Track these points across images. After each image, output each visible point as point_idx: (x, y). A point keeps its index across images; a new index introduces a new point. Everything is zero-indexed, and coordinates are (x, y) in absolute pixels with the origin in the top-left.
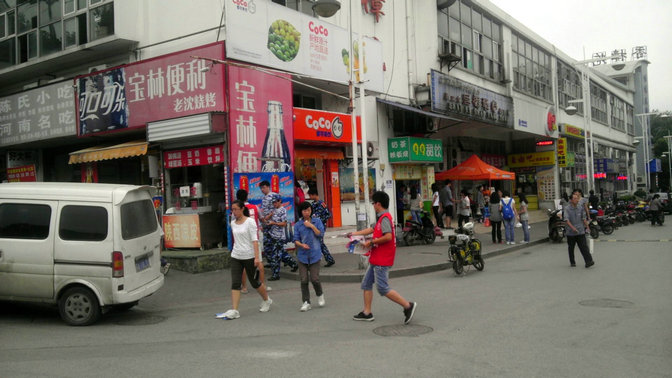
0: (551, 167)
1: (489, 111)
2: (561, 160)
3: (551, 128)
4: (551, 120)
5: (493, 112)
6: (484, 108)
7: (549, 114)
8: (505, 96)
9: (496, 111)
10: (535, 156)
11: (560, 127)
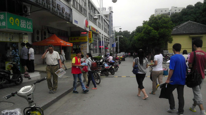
0: (86, 42)
1: (61, 11)
2: (90, 40)
3: (86, 26)
4: (87, 23)
5: (63, 12)
6: (58, 9)
7: (86, 21)
8: (69, 7)
9: (65, 13)
10: (80, 38)
11: (89, 27)
